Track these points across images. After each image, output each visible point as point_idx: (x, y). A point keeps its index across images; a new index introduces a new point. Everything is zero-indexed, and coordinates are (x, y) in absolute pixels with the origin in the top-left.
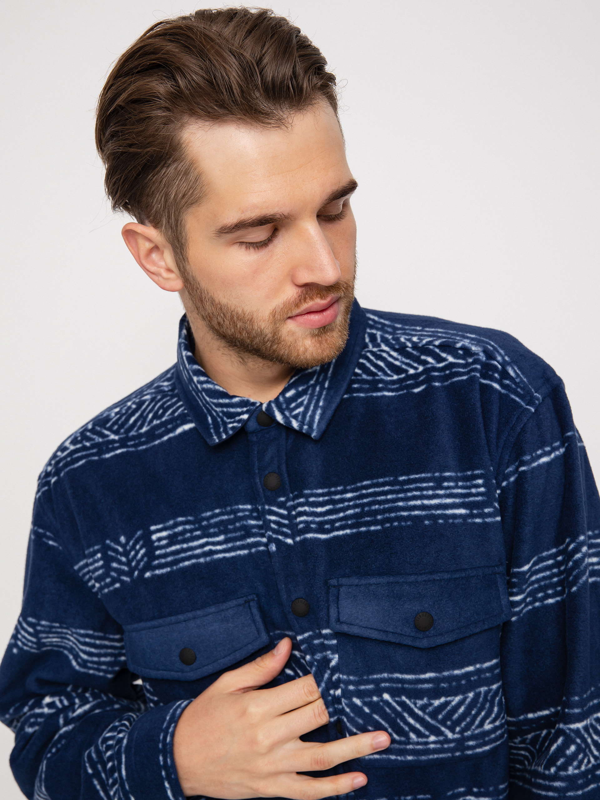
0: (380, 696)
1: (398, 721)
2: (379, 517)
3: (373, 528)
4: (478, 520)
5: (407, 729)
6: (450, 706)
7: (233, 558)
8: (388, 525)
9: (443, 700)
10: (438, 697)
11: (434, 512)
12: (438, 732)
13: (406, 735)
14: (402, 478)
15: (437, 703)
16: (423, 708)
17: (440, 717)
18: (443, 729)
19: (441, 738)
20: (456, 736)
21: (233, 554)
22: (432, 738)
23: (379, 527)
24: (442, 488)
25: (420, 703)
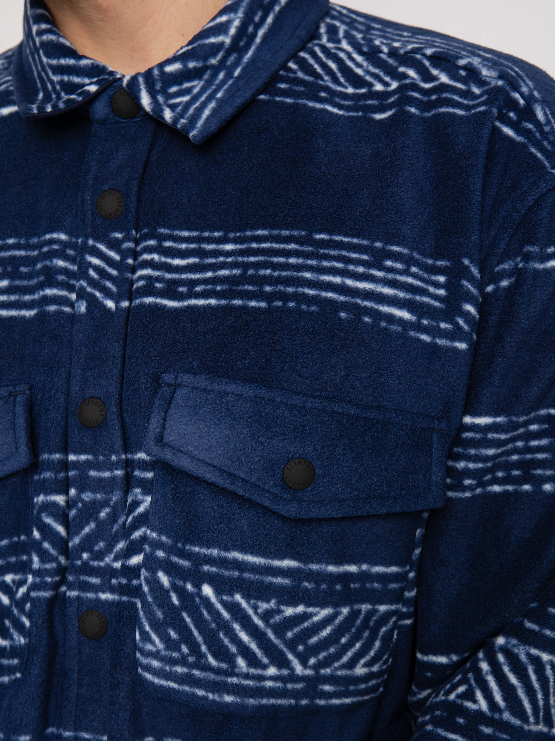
0: (198, 586)
1: (222, 635)
2: (268, 289)
3: (253, 304)
4: (425, 337)
6: (310, 621)
8: (279, 304)
9: (300, 609)
10: (294, 603)
11: (359, 301)
13: (230, 660)
14: (318, 236)
15: (289, 611)
16: (266, 616)
17: (289, 634)
18: (290, 656)
19: (285, 672)
20: (309, 672)
21: (13, 313)
22: (272, 671)
23: (263, 305)
24: (381, 268)
25: (264, 606)
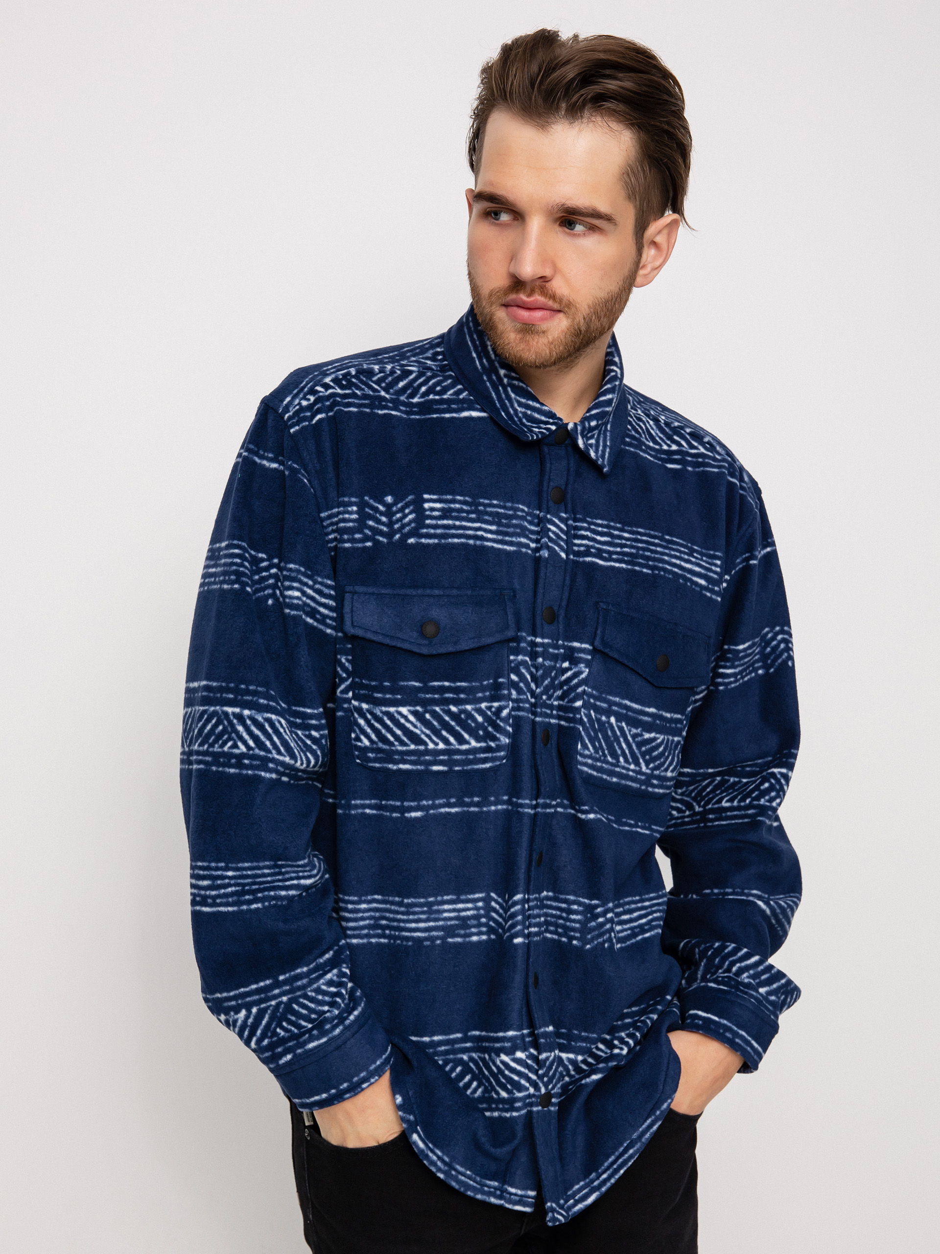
0: (608, 717)
1: (615, 744)
2: (650, 563)
3: (644, 570)
4: (708, 594)
5: (619, 752)
6: (656, 742)
7: (499, 549)
8: (656, 572)
9: (653, 735)
10: (649, 732)
11: (686, 574)
12: (637, 764)
13: (617, 758)
14: (667, 537)
15: (647, 736)
16: (634, 736)
17: (644, 749)
18: (641, 761)
20: (648, 771)
21: (500, 546)
22: (633, 767)
23: (649, 571)
24: (693, 557)
25: (634, 731)
